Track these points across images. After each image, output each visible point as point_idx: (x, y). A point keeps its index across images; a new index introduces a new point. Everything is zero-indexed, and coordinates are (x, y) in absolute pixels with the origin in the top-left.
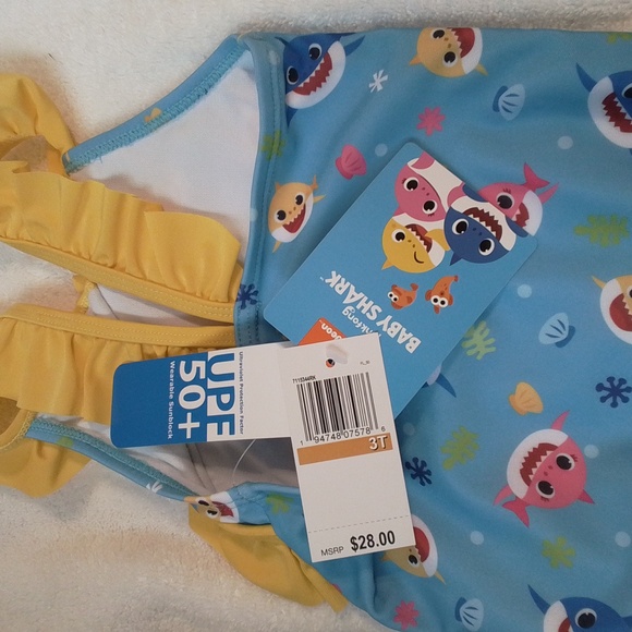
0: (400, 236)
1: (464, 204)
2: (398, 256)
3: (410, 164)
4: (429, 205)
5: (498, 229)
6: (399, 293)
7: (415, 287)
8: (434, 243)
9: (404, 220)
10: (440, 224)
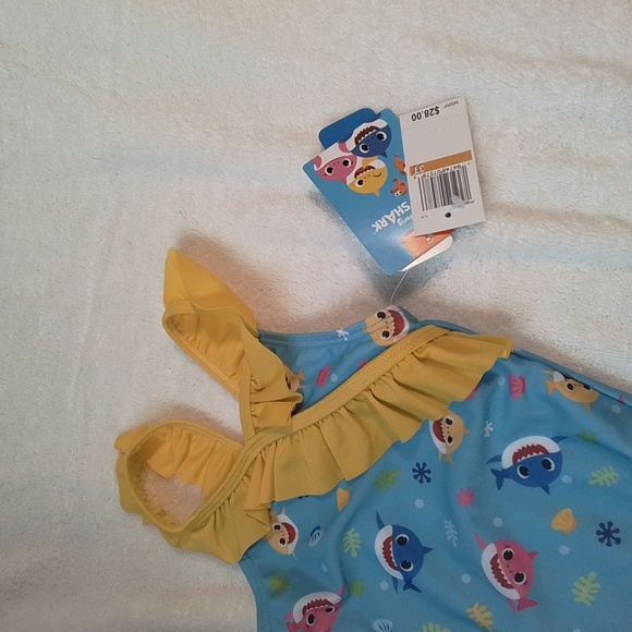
0: (360, 183)
1: (351, 144)
2: (373, 185)
3: (316, 169)
4: (346, 163)
5: (372, 128)
6: (397, 190)
7: (396, 180)
8: (370, 164)
9: (350, 179)
10: (359, 159)
